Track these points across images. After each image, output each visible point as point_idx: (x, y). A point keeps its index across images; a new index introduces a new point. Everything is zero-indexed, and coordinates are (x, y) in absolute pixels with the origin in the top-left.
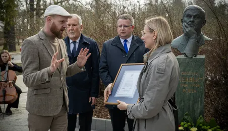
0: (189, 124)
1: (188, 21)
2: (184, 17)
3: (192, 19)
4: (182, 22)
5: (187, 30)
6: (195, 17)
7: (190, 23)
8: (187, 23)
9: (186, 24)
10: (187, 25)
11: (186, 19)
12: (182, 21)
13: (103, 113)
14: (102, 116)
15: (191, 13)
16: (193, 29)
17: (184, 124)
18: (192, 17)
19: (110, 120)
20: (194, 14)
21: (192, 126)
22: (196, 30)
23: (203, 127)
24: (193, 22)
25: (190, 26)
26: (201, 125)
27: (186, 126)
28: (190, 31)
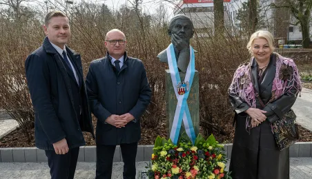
1: (178, 32)
3: (183, 30)
4: (171, 33)
5: (179, 42)
6: (185, 27)
9: (176, 36)
11: (175, 29)
15: (181, 23)
18: (183, 28)
20: (185, 24)
21: (192, 146)
23: (203, 145)
27: (186, 146)
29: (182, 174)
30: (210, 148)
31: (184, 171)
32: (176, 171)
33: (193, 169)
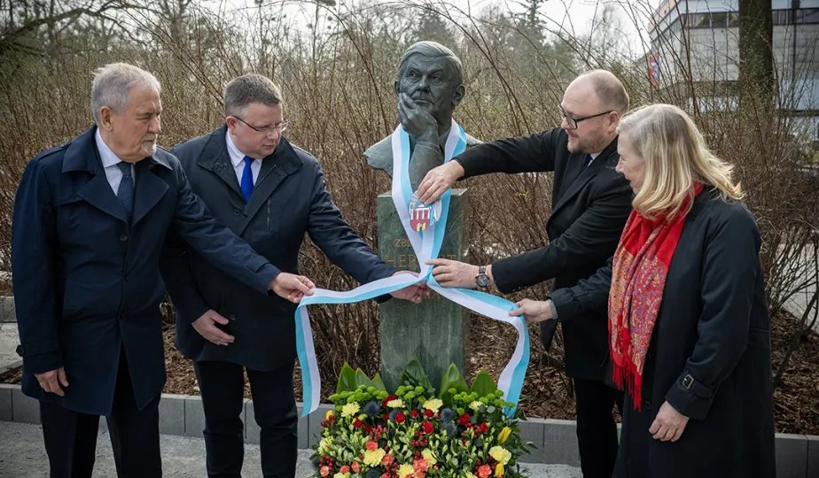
0: (420, 389)
1: (413, 88)
2: (401, 76)
3: (422, 84)
4: (398, 91)
5: (410, 116)
6: (431, 76)
7: (417, 94)
8: (410, 96)
9: (405, 97)
10: (410, 101)
11: (406, 82)
12: (398, 89)
13: (180, 379)
14: (174, 386)
15: (419, 66)
16: (425, 113)
17: (406, 392)
18: (424, 77)
19: (199, 398)
20: (431, 68)
21: (427, 397)
22: (435, 114)
23: (457, 397)
24: (426, 90)
25: (418, 103)
26: (452, 390)
27: (410, 395)
28: (417, 117)
29: (390, 469)
30: (475, 405)
31: (397, 463)
32: (374, 457)
33: (421, 457)
